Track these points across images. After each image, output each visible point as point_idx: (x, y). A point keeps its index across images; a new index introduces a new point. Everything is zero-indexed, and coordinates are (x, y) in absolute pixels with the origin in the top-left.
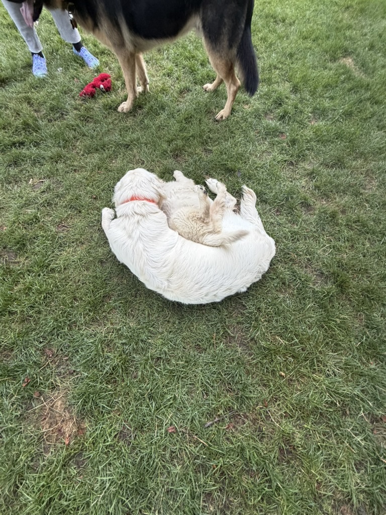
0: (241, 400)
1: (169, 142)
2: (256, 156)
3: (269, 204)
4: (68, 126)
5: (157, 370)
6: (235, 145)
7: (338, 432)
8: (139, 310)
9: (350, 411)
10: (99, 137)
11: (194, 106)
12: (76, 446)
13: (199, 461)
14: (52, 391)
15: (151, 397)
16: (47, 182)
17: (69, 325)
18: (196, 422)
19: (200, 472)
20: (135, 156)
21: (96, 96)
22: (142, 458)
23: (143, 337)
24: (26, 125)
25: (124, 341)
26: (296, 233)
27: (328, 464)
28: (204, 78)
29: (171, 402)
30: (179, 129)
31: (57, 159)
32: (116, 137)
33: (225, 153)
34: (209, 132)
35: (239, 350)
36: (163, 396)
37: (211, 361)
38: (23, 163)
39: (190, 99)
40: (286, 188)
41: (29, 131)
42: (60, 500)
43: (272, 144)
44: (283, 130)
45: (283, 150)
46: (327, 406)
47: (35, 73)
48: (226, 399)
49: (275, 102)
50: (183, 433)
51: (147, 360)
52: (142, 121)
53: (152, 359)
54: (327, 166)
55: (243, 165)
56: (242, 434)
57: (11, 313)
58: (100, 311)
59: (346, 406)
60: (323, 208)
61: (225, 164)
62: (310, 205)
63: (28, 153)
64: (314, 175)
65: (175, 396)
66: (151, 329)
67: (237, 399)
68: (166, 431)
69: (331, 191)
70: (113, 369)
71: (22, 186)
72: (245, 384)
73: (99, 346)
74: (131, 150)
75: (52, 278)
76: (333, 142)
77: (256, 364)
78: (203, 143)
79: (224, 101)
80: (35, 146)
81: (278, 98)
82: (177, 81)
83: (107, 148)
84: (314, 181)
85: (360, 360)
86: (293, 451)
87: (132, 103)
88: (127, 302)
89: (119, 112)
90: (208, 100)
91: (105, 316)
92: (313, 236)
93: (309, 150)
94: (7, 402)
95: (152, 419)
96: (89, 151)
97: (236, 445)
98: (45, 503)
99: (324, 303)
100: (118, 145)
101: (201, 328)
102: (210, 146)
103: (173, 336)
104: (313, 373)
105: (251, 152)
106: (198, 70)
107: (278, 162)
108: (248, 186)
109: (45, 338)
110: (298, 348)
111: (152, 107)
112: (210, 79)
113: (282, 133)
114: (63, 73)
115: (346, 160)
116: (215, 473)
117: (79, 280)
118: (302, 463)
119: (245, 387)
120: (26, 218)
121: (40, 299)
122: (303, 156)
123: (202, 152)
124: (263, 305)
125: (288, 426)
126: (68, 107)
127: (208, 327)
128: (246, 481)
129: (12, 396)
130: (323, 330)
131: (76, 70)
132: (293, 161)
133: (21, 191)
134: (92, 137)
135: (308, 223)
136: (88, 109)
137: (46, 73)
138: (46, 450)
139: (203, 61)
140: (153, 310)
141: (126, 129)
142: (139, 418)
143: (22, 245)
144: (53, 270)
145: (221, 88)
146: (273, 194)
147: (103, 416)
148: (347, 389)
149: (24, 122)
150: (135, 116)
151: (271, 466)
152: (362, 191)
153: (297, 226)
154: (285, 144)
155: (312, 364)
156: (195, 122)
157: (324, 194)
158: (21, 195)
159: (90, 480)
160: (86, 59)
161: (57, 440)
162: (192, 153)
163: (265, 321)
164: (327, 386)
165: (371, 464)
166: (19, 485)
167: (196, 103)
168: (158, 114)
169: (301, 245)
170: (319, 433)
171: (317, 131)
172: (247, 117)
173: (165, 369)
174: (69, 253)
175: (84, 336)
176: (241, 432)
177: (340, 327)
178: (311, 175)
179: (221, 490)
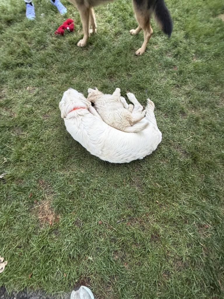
0: (135, 212)
1: (107, 68)
2: (157, 80)
3: (162, 111)
4: (48, 55)
5: (94, 195)
6: (146, 72)
7: (181, 230)
8: (86, 164)
9: (189, 221)
10: (66, 62)
11: (123, 44)
12: (55, 226)
13: (112, 237)
14: (43, 200)
15: (91, 207)
16: (37, 89)
17: (50, 169)
18: (112, 220)
19: (112, 242)
20: (86, 76)
21: (65, 34)
22: (86, 233)
23: (88, 178)
24: (24, 52)
25: (78, 180)
26: (174, 129)
27: (174, 244)
28: (131, 25)
29: (101, 210)
30: (113, 60)
31: (42, 75)
32: (76, 63)
33: (139, 78)
34: (131, 63)
35: (137, 188)
36: (97, 207)
37: (122, 192)
38: (23, 77)
39: (121, 40)
40: (172, 101)
41: (26, 56)
42: (48, 247)
43: (168, 73)
44: (176, 64)
45: (173, 77)
46: (178, 218)
47: (27, 17)
48: (128, 211)
49: (173, 45)
50: (106, 225)
51: (90, 190)
52: (91, 53)
53: (92, 189)
54: (199, 89)
55: (149, 85)
56: (134, 227)
57: (21, 161)
58: (66, 164)
59: (187, 219)
60: (193, 115)
61: (139, 85)
62: (185, 113)
63: (26, 70)
64: (190, 94)
65: (103, 208)
66: (92, 175)
67: (133, 211)
68: (98, 223)
69: (198, 105)
70: (73, 193)
71: (24, 91)
72: (138, 205)
73: (66, 181)
74: (84, 72)
75: (41, 144)
76: (204, 74)
77: (145, 196)
78: (127, 70)
79: (142, 42)
80: (30, 66)
81: (175, 42)
82: (114, 27)
83: (71, 70)
84: (189, 98)
85: (198, 198)
86: (158, 237)
87: (86, 41)
88: (80, 160)
89: (78, 47)
90: (132, 41)
91: (69, 166)
92: (184, 131)
93: (189, 78)
94: (22, 203)
95: (91, 217)
96: (60, 71)
97: (131, 232)
98: (41, 248)
99: (184, 168)
100: (77, 68)
101: (118, 176)
102: (130, 72)
103: (103, 179)
104: (173, 202)
105: (155, 77)
106: (127, 19)
107: (170, 85)
108: (150, 99)
109: (39, 175)
110: (167, 190)
111: (98, 44)
112: (134, 26)
113: (175, 66)
114: (44, 17)
115: (210, 86)
116: (119, 243)
117: (55, 147)
118: (162, 242)
119: (138, 206)
120: (27, 110)
121: (36, 155)
122: (185, 82)
123: (126, 75)
124: (151, 167)
125: (157, 226)
126: (48, 42)
127: (122, 176)
128: (134, 247)
129: (24, 201)
130: (181, 182)
131: (52, 15)
132: (179, 85)
133: (23, 94)
134: (62, 62)
135: (182, 123)
136: (60, 43)
137: (34, 16)
138: (41, 226)
139: (131, 13)
140: (94, 165)
141: (82, 58)
142: (85, 216)
143: (25, 125)
144: (42, 140)
145: (141, 32)
146: (164, 105)
147: (68, 214)
148: (189, 211)
149: (23, 50)
150: (87, 49)
151: (146, 242)
152: (216, 106)
153: (176, 124)
154: (175, 74)
155: (173, 198)
156: (123, 56)
157: (194, 107)
158: (23, 96)
159: (61, 240)
160: (58, 8)
161: (46, 222)
162: (120, 76)
163: (152, 175)
164: (179, 209)
165: (195, 245)
166: (29, 239)
167: (125, 43)
168: (101, 49)
169: (176, 136)
170: (172, 230)
171: (196, 66)
172: (155, 54)
173: (98, 195)
174: (50, 132)
175: (58, 176)
176: (133, 226)
177: (190, 181)
178: (188, 94)
179: (122, 250)
